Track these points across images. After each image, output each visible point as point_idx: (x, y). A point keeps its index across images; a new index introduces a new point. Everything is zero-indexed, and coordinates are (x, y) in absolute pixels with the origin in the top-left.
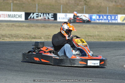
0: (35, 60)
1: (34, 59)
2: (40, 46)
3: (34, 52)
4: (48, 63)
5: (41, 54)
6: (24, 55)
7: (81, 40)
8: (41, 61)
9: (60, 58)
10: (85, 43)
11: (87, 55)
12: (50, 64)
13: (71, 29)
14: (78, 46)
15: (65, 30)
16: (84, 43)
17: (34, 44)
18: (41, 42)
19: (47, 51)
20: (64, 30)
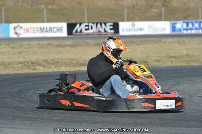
0: (63, 104)
1: (60, 103)
2: (70, 80)
3: (59, 90)
4: (87, 109)
5: (73, 93)
6: (41, 96)
7: (139, 67)
8: (74, 105)
9: (108, 99)
10: (148, 72)
11: (154, 91)
12: (90, 109)
13: (121, 48)
14: (137, 76)
15: (112, 50)
16: (146, 71)
17: (59, 78)
18: (71, 74)
19: (82, 88)
20: (109, 51)
